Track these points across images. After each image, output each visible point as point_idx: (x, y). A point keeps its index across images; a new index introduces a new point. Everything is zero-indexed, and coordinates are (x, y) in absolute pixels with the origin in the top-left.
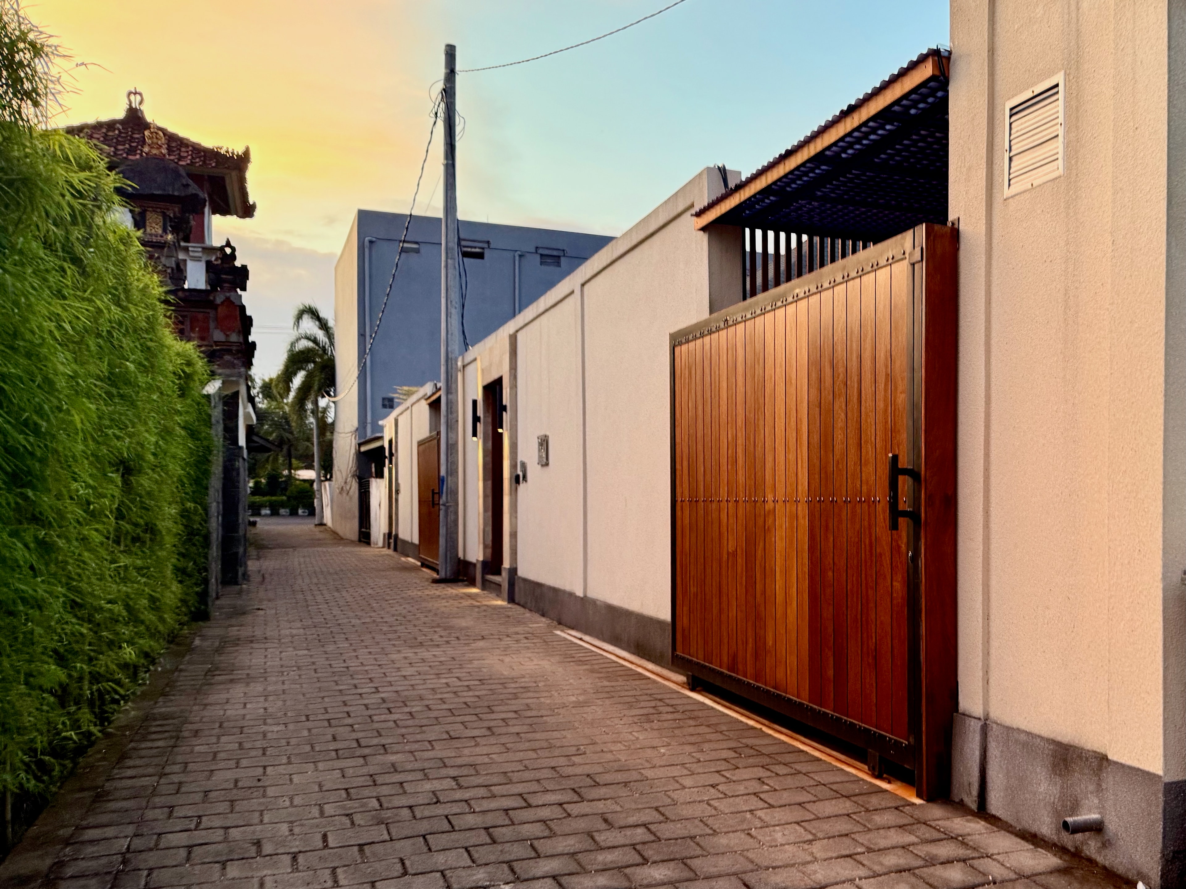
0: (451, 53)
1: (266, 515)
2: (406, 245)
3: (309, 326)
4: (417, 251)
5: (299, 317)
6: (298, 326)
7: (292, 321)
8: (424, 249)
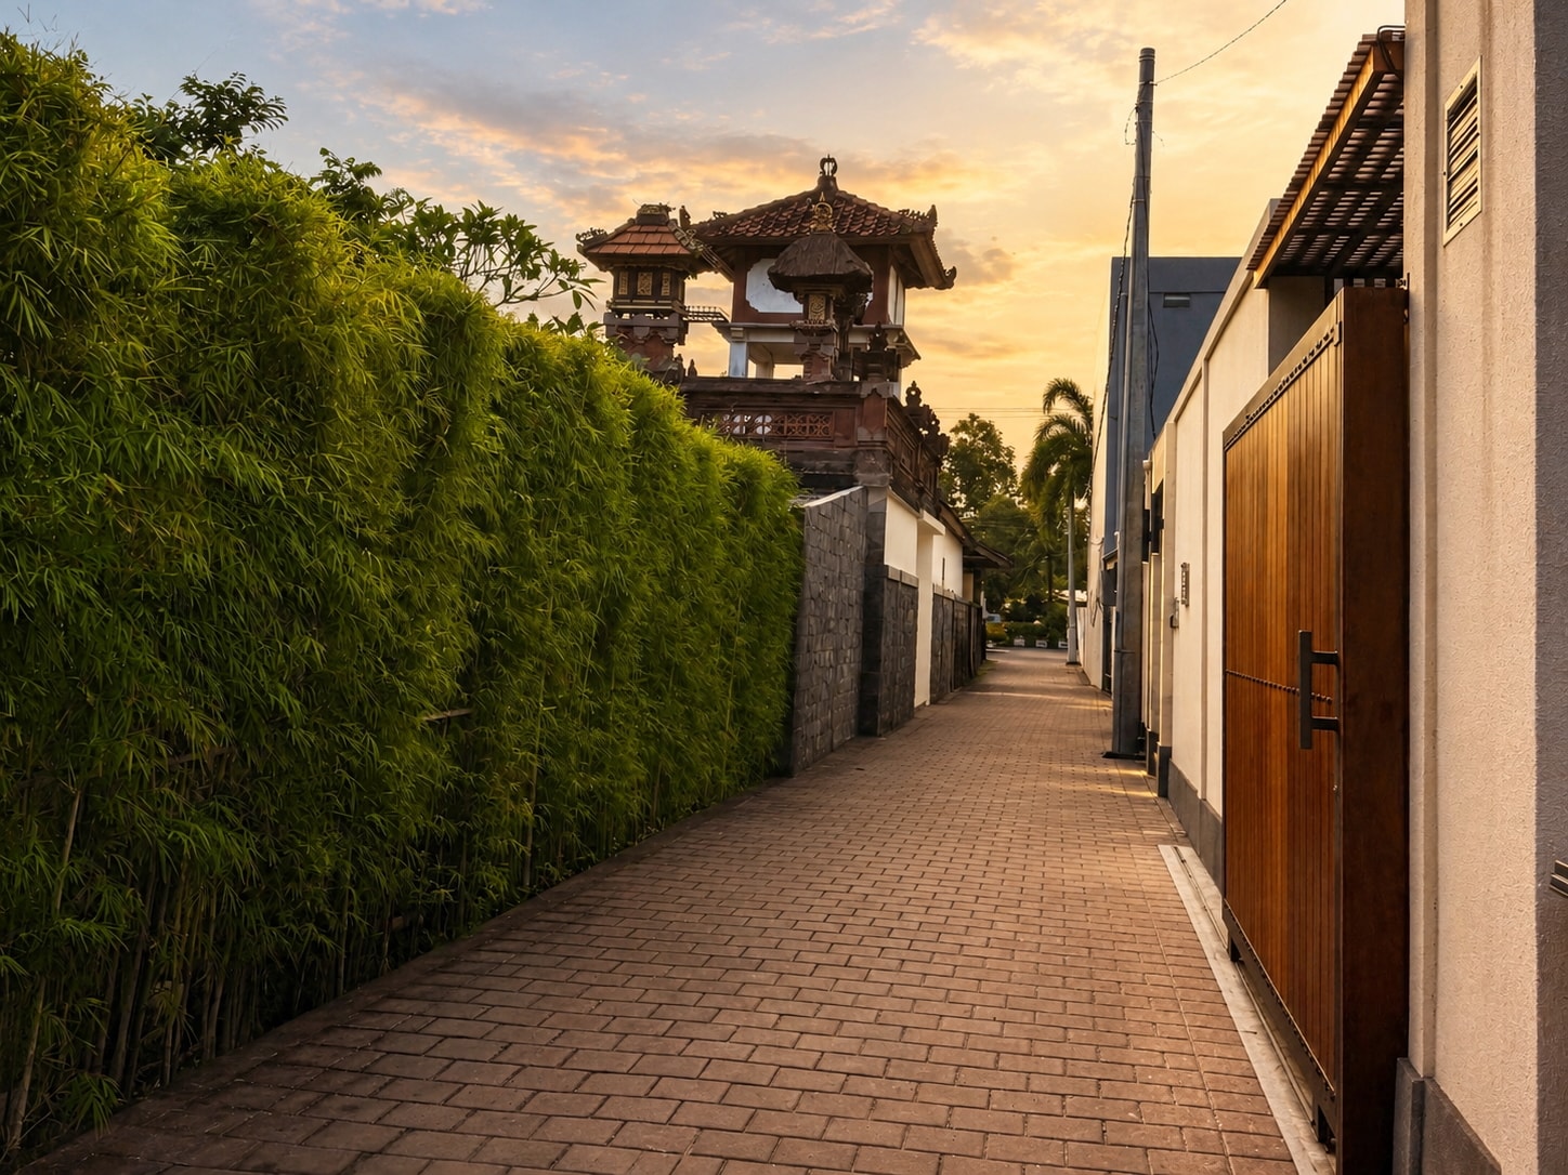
0: (1148, 58)
1: (1020, 647)
2: (1168, 298)
3: (1062, 406)
4: (1186, 304)
5: (1050, 398)
6: (1049, 410)
7: (1040, 403)
8: (1195, 301)
